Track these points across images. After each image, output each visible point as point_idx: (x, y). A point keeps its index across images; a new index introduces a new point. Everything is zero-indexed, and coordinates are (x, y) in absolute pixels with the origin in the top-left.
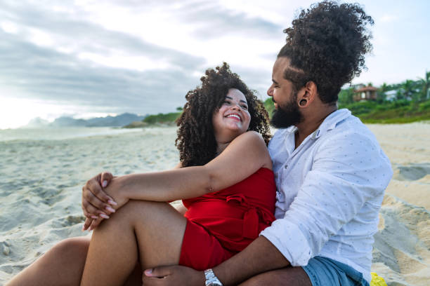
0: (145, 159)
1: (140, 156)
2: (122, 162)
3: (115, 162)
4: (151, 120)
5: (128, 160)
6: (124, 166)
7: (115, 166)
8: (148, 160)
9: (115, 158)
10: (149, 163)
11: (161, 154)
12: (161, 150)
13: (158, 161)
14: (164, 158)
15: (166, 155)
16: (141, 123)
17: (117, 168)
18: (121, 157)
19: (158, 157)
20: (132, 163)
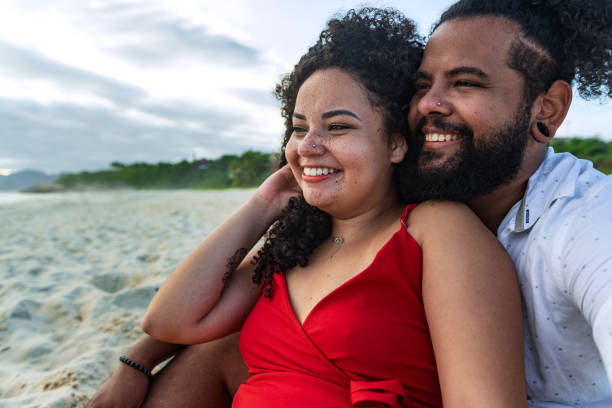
0: (65, 244)
1: (55, 239)
2: (21, 251)
3: (9, 252)
4: (69, 182)
5: (34, 247)
6: (27, 258)
7: (9, 260)
8: (72, 245)
9: (9, 244)
10: (73, 251)
11: (91, 234)
12: (91, 228)
13: (89, 248)
14: (97, 242)
15: (101, 236)
16: (51, 185)
17: (14, 263)
18: (21, 242)
19: (88, 241)
20: (41, 252)
